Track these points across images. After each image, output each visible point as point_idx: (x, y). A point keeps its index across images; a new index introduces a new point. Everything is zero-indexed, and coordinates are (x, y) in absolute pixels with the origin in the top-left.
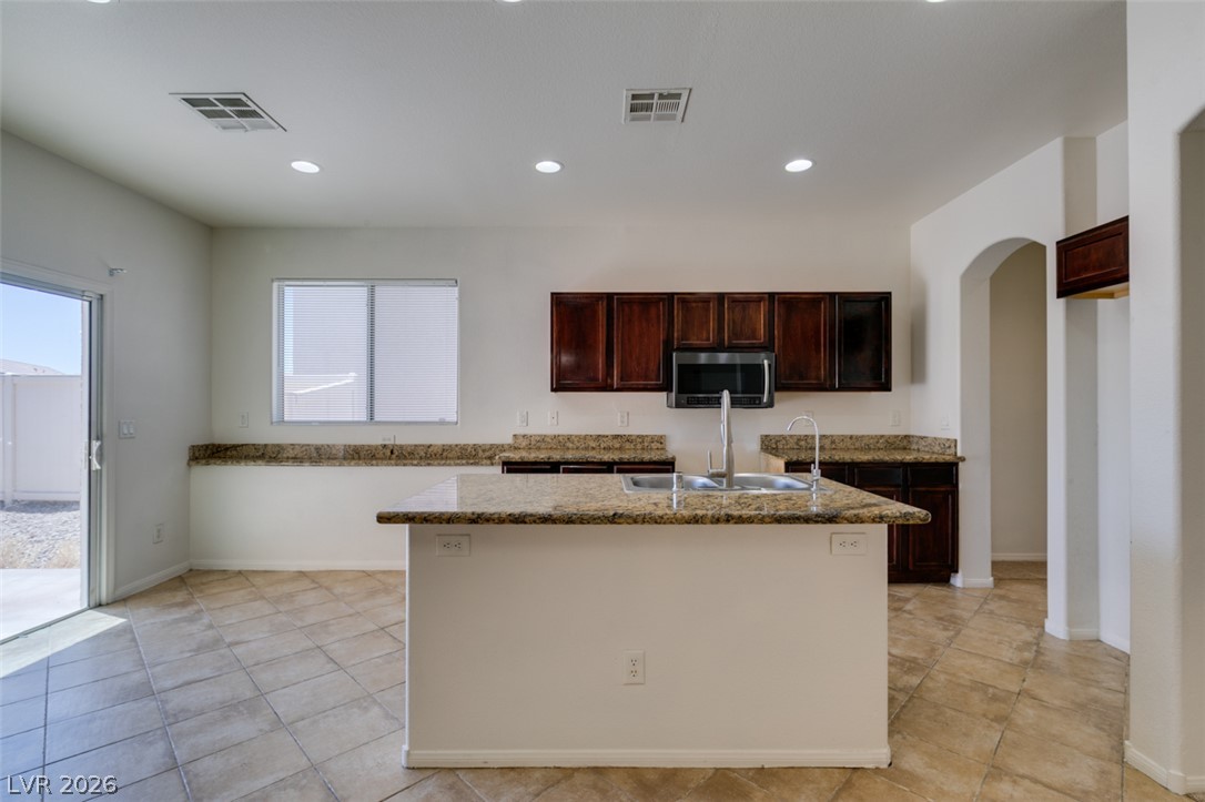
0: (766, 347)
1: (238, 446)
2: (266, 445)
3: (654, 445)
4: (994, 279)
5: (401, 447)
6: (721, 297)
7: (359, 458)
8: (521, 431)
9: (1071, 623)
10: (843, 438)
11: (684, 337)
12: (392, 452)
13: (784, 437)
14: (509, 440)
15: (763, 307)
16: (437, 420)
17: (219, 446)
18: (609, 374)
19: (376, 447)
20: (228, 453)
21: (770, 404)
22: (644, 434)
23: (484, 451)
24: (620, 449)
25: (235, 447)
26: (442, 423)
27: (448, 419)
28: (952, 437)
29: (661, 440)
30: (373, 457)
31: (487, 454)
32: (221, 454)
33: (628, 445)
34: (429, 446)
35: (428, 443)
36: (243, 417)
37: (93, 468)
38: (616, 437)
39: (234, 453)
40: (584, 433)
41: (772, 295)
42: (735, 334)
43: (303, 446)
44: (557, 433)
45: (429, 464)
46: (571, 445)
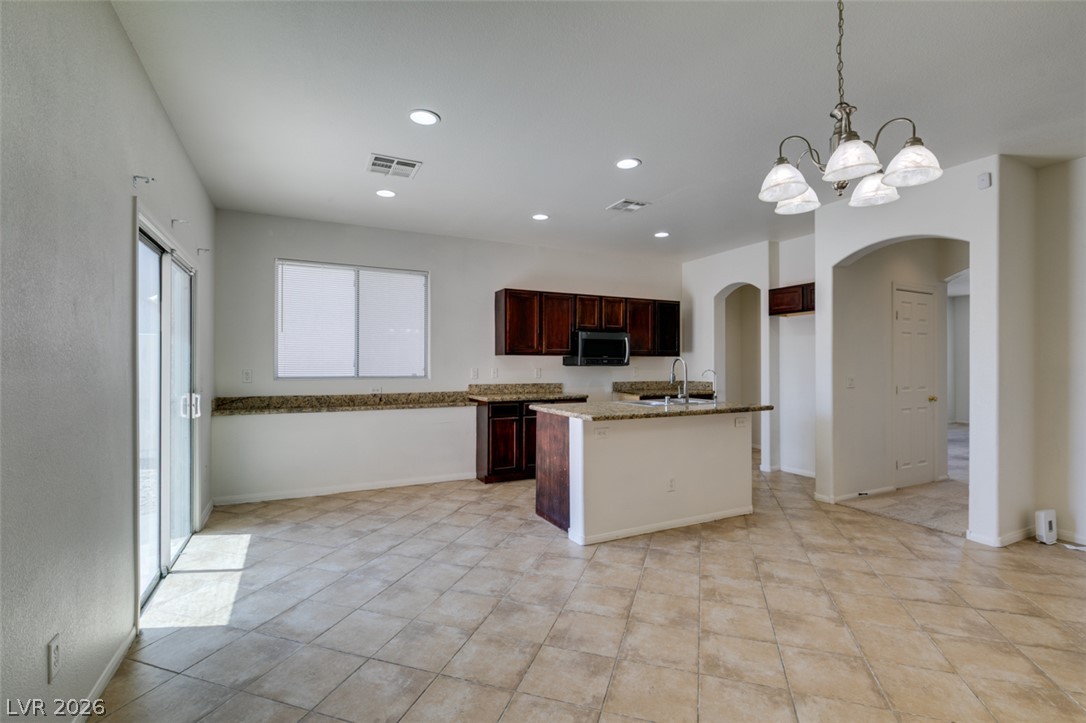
0: (623, 330)
1: (244, 398)
2: (271, 398)
3: (557, 390)
4: (727, 299)
5: (388, 395)
6: (601, 298)
7: (354, 405)
8: (474, 383)
9: (772, 464)
10: (652, 383)
11: (582, 322)
12: (381, 400)
13: (624, 383)
14: (465, 388)
15: (622, 305)
16: (410, 375)
17: (225, 399)
18: (540, 344)
19: (368, 397)
20: (234, 405)
21: (627, 364)
22: (550, 382)
23: (449, 397)
24: (537, 393)
25: (241, 399)
26: (414, 377)
27: (418, 375)
28: (710, 381)
29: (560, 386)
30: (366, 404)
31: (452, 399)
32: (227, 406)
33: (541, 390)
34: (409, 395)
35: (409, 392)
36: (247, 374)
37: (193, 417)
38: (534, 385)
39: (240, 404)
40: (514, 383)
41: (626, 299)
42: (608, 322)
43: (305, 397)
44: (498, 383)
45: (421, 407)
46: (506, 391)
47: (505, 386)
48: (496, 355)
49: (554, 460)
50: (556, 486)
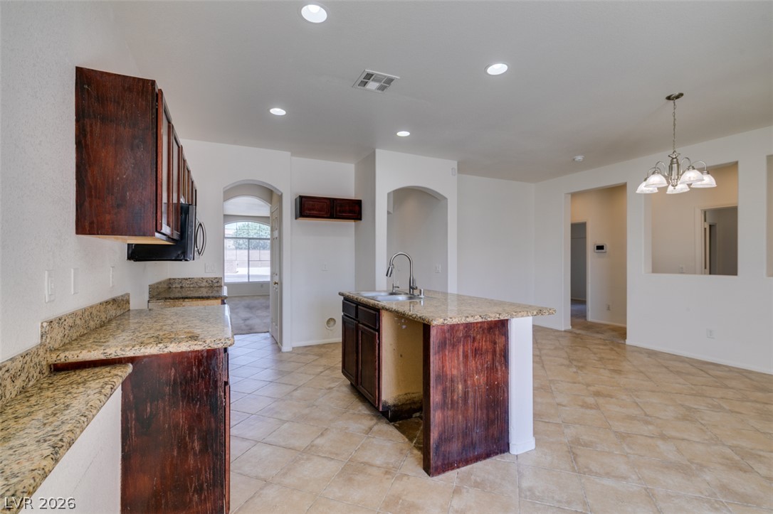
24: (116, 317)
33: (118, 312)
47: (91, 312)
48: (77, 233)
49: (476, 381)
50: (479, 412)
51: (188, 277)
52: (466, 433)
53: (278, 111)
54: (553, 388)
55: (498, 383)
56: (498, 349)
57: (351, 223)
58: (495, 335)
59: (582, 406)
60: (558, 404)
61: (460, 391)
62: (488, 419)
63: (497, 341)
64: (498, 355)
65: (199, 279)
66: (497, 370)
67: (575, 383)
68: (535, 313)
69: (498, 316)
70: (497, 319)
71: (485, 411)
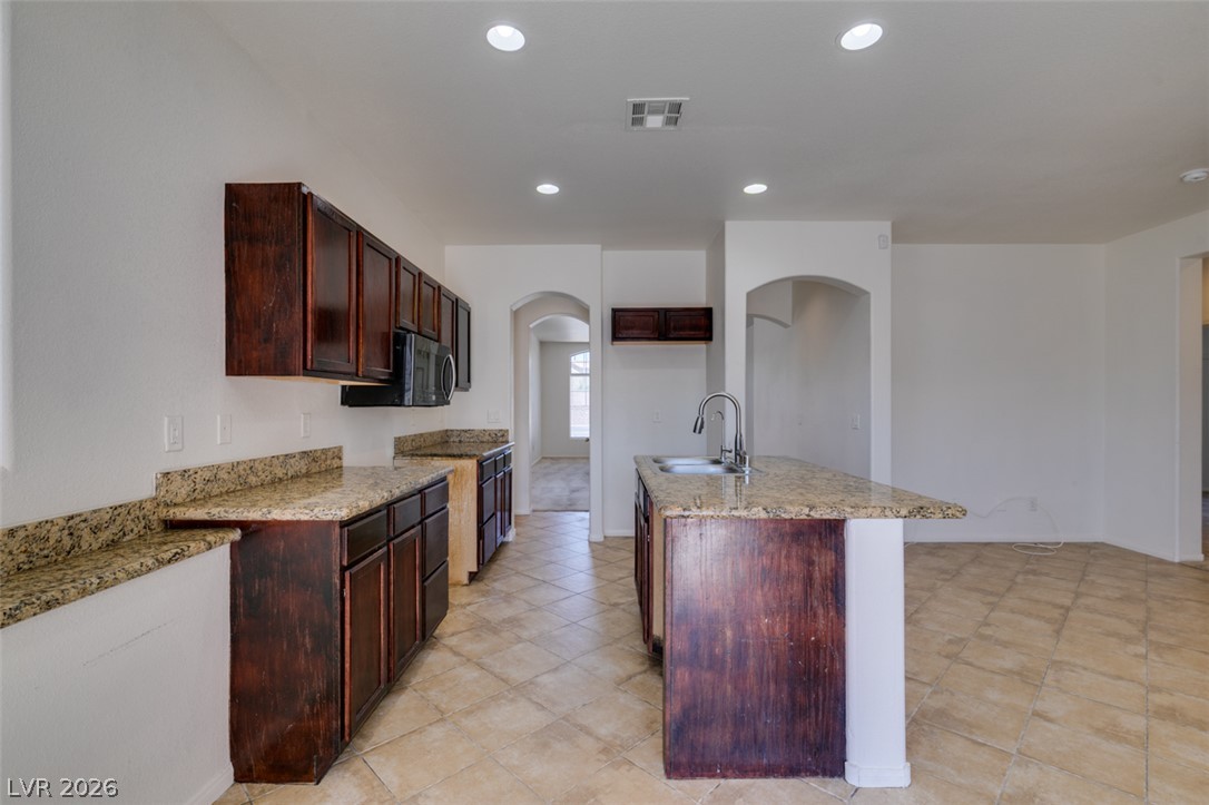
0: (437, 340)
3: (335, 464)
10: (427, 435)
13: (406, 438)
15: (436, 295)
24: (307, 473)
28: (506, 428)
33: (314, 468)
47: (251, 466)
48: (227, 374)
49: (764, 628)
50: (772, 686)
51: (468, 428)
52: (739, 720)
53: (548, 189)
54: (1049, 679)
55: (817, 642)
56: (817, 575)
57: (701, 347)
58: (810, 547)
59: (1098, 731)
60: (1036, 714)
61: (728, 641)
62: (794, 704)
63: (816, 559)
64: (817, 586)
65: (481, 431)
66: (815, 615)
67: (1120, 678)
68: (904, 512)
69: (806, 510)
70: (804, 517)
71: (785, 687)
